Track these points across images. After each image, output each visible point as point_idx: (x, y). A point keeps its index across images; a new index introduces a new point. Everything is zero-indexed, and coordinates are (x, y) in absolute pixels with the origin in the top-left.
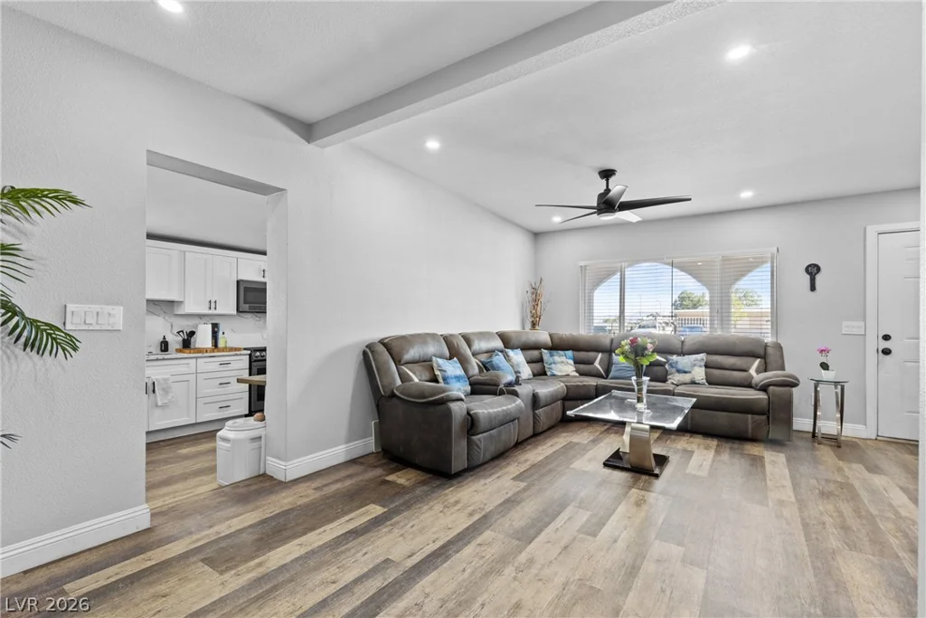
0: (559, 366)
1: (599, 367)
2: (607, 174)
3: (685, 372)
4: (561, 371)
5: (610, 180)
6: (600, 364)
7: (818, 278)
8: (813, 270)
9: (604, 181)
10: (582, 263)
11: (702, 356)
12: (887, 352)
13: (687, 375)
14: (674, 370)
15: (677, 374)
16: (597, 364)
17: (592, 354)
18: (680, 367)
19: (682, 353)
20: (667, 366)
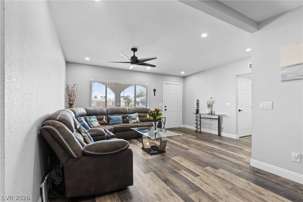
0: (94, 122)
1: (105, 121)
2: (134, 50)
3: (135, 119)
4: (96, 125)
5: (135, 53)
6: (105, 120)
7: (156, 92)
8: (155, 90)
9: (132, 52)
10: (91, 80)
11: (137, 114)
12: (166, 110)
13: (136, 120)
14: (131, 119)
15: (132, 120)
16: (104, 120)
17: (102, 116)
18: (133, 118)
19: (132, 113)
20: (127, 118)
